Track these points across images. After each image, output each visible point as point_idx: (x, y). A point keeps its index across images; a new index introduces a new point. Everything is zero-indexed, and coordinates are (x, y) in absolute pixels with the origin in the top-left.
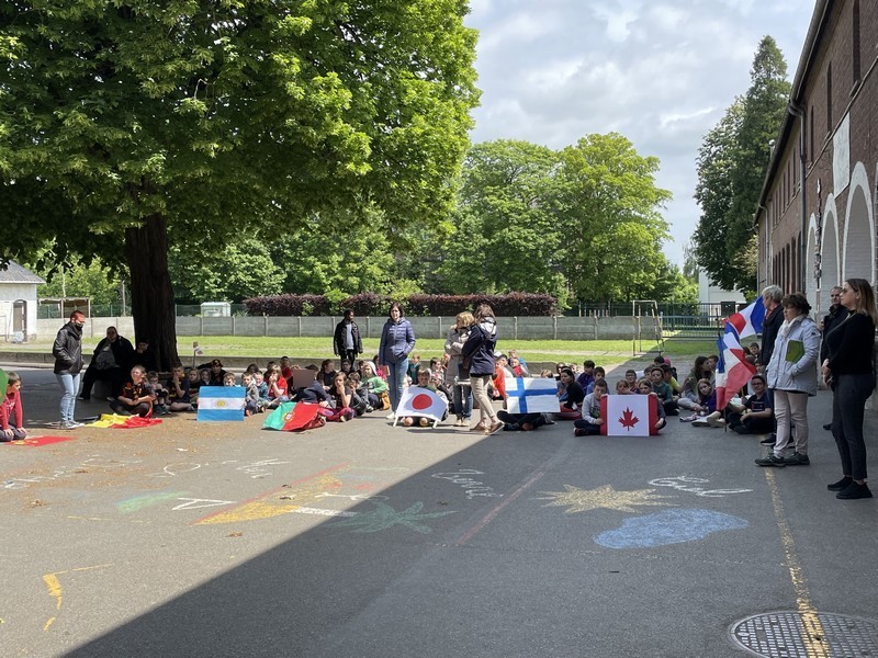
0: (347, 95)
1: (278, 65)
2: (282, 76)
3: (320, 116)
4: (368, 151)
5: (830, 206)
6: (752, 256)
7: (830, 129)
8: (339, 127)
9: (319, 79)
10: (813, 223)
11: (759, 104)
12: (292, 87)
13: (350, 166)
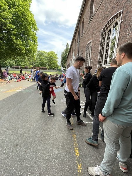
0: (22, 43)
1: (12, 38)
2: (13, 39)
3: (18, 45)
4: (25, 50)
5: (72, 60)
6: (66, 65)
7: (73, 53)
8: (21, 46)
9: (18, 40)
10: (71, 62)
11: (67, 50)
12: (14, 41)
13: (23, 51)
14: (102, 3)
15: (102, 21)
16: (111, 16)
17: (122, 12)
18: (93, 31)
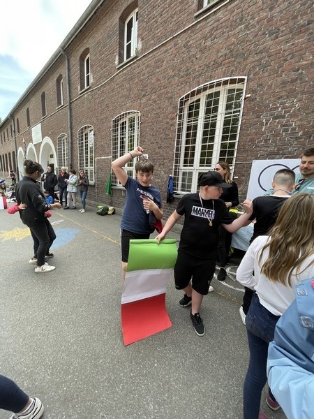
5: (31, 146)
7: (29, 125)
10: (20, 149)
14: (175, 40)
15: (176, 78)
16: (211, 78)
17: (246, 81)
18: (142, 90)
